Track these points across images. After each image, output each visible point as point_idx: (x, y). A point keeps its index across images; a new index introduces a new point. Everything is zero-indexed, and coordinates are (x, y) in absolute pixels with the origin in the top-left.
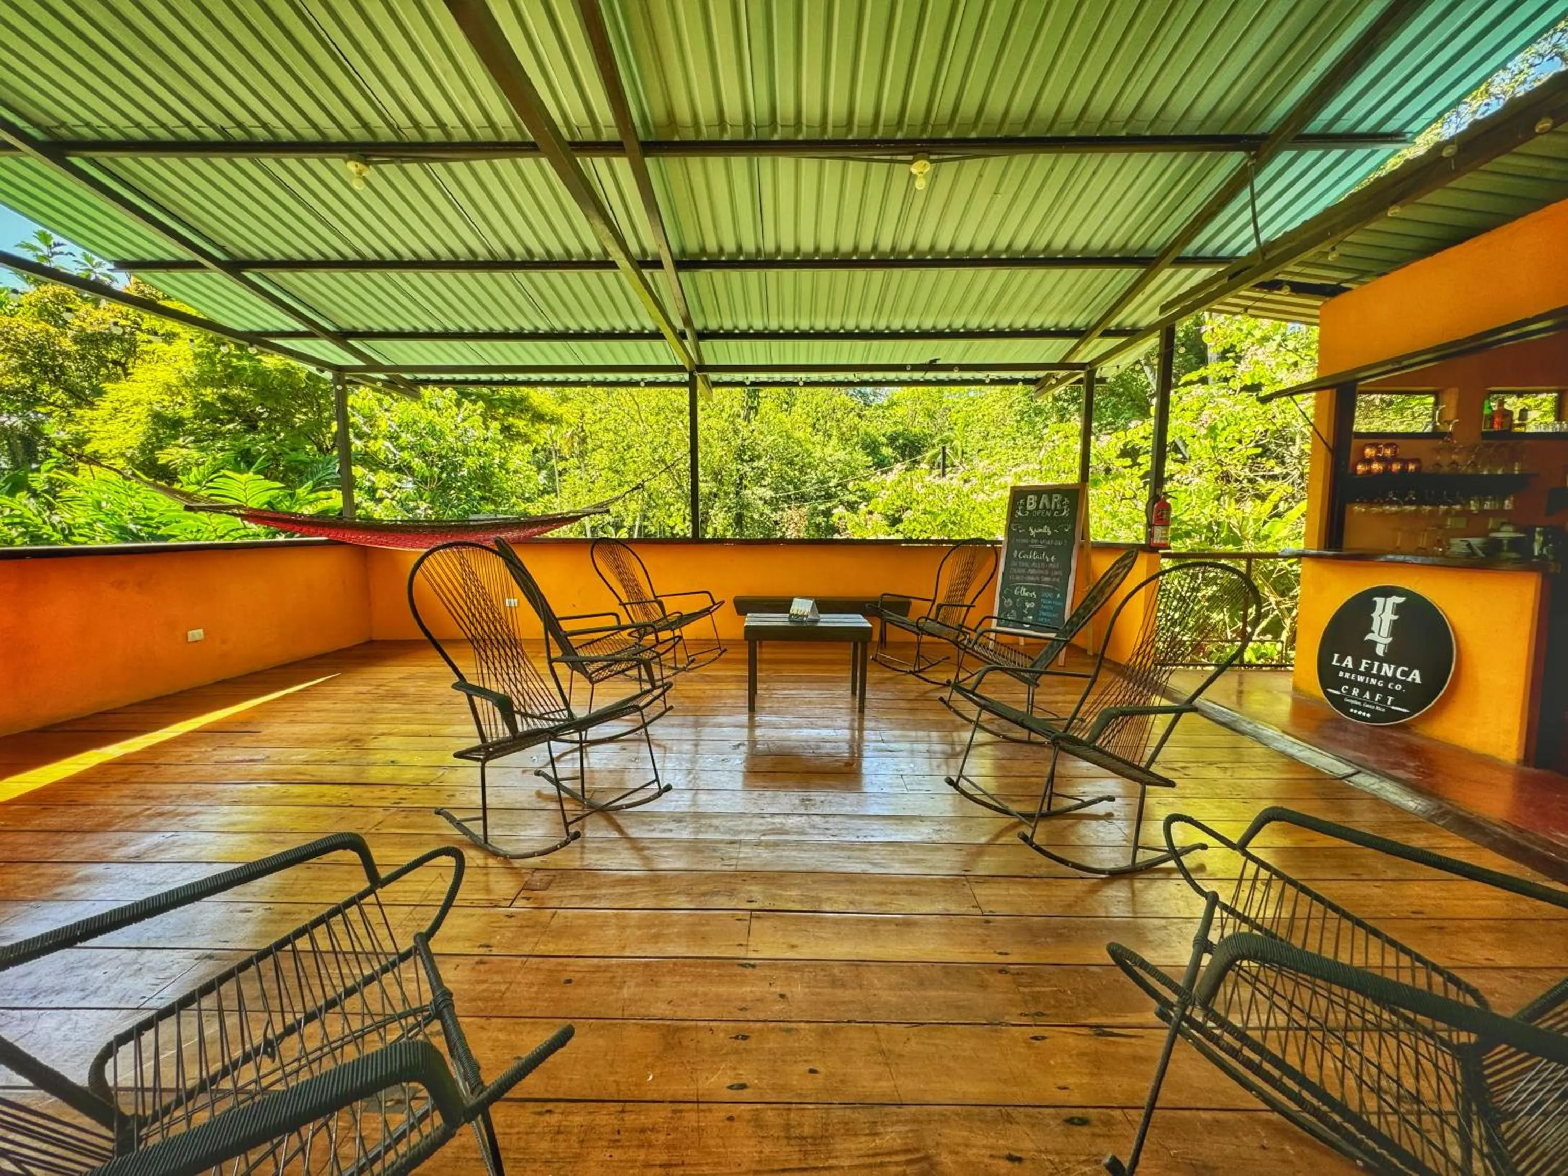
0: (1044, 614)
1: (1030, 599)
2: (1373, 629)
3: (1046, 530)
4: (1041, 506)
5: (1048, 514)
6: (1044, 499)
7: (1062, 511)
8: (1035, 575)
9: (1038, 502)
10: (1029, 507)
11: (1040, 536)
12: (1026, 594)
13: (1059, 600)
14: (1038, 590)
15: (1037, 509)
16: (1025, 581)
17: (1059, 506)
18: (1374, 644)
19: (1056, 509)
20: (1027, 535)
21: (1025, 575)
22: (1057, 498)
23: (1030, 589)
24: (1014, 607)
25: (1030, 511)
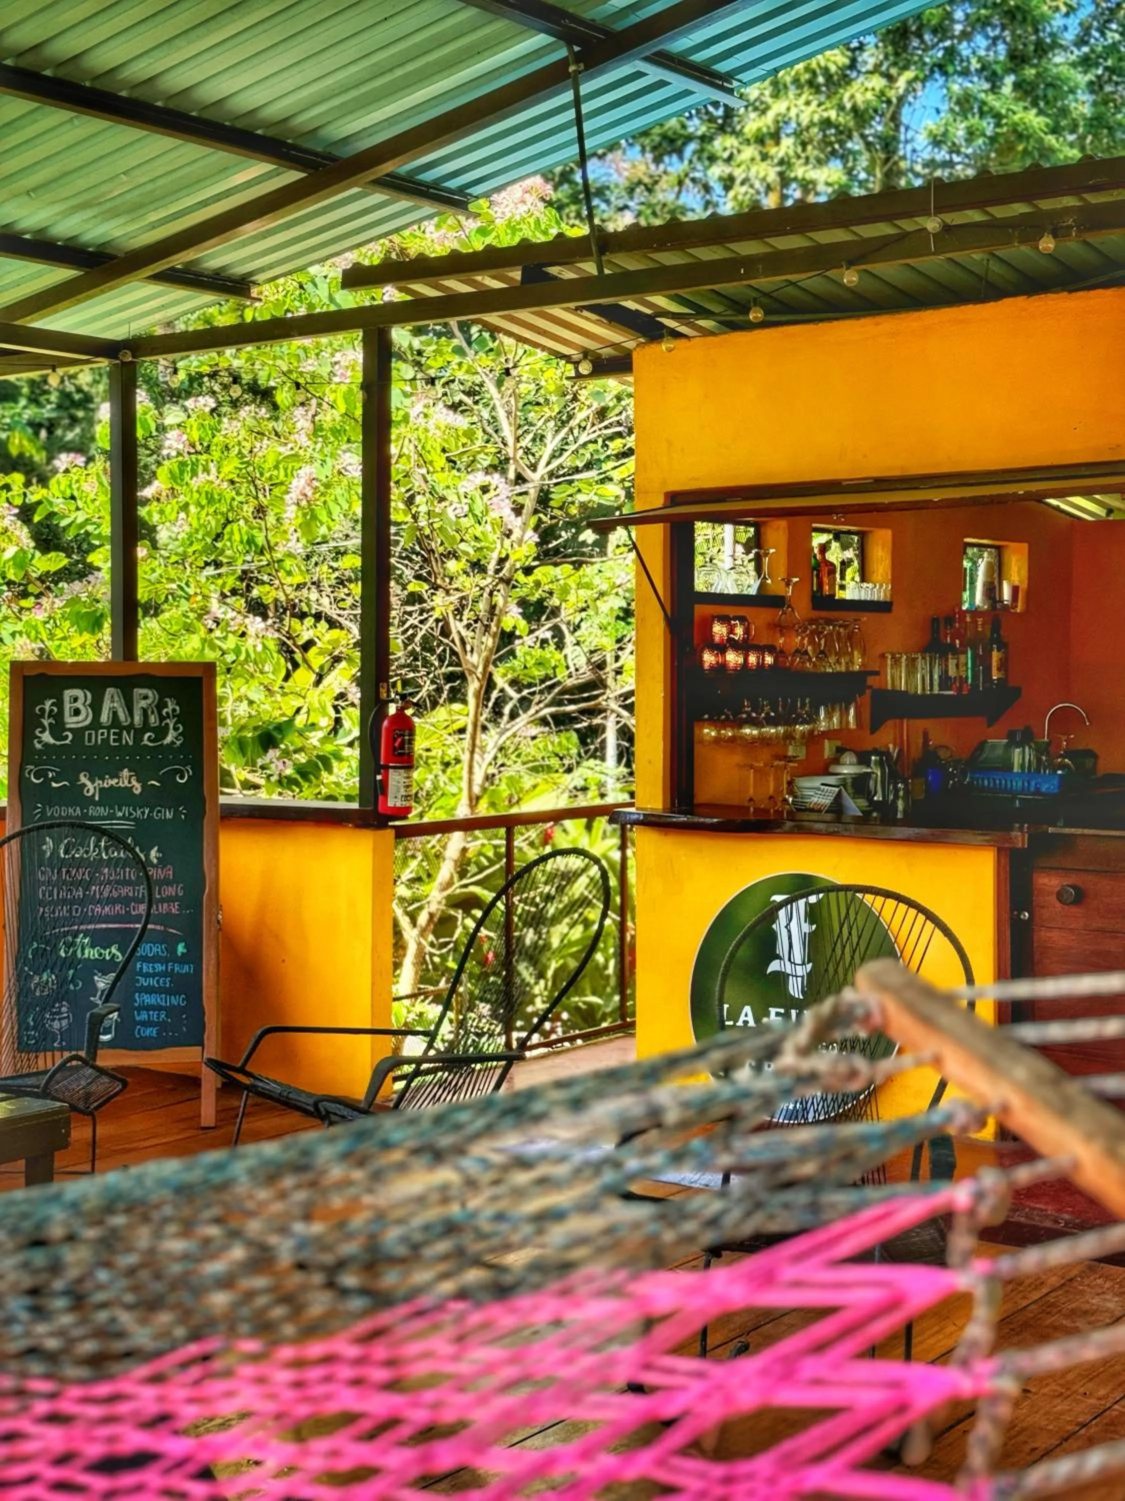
0: (149, 999)
1: (104, 966)
2: (778, 951)
3: (126, 779)
4: (104, 718)
5: (128, 739)
6: (112, 701)
7: (161, 732)
8: (111, 901)
9: (96, 707)
10: (71, 721)
11: (111, 797)
12: (91, 953)
13: (183, 960)
14: (121, 938)
15: (96, 724)
16: (85, 920)
17: (153, 720)
18: (781, 978)
19: (146, 727)
20: (75, 795)
21: (82, 902)
22: (145, 698)
23: (100, 939)
24: (60, 994)
25: (78, 733)
